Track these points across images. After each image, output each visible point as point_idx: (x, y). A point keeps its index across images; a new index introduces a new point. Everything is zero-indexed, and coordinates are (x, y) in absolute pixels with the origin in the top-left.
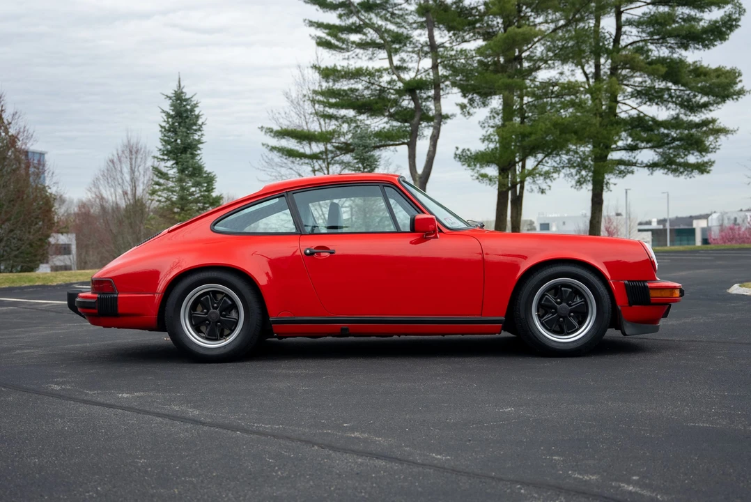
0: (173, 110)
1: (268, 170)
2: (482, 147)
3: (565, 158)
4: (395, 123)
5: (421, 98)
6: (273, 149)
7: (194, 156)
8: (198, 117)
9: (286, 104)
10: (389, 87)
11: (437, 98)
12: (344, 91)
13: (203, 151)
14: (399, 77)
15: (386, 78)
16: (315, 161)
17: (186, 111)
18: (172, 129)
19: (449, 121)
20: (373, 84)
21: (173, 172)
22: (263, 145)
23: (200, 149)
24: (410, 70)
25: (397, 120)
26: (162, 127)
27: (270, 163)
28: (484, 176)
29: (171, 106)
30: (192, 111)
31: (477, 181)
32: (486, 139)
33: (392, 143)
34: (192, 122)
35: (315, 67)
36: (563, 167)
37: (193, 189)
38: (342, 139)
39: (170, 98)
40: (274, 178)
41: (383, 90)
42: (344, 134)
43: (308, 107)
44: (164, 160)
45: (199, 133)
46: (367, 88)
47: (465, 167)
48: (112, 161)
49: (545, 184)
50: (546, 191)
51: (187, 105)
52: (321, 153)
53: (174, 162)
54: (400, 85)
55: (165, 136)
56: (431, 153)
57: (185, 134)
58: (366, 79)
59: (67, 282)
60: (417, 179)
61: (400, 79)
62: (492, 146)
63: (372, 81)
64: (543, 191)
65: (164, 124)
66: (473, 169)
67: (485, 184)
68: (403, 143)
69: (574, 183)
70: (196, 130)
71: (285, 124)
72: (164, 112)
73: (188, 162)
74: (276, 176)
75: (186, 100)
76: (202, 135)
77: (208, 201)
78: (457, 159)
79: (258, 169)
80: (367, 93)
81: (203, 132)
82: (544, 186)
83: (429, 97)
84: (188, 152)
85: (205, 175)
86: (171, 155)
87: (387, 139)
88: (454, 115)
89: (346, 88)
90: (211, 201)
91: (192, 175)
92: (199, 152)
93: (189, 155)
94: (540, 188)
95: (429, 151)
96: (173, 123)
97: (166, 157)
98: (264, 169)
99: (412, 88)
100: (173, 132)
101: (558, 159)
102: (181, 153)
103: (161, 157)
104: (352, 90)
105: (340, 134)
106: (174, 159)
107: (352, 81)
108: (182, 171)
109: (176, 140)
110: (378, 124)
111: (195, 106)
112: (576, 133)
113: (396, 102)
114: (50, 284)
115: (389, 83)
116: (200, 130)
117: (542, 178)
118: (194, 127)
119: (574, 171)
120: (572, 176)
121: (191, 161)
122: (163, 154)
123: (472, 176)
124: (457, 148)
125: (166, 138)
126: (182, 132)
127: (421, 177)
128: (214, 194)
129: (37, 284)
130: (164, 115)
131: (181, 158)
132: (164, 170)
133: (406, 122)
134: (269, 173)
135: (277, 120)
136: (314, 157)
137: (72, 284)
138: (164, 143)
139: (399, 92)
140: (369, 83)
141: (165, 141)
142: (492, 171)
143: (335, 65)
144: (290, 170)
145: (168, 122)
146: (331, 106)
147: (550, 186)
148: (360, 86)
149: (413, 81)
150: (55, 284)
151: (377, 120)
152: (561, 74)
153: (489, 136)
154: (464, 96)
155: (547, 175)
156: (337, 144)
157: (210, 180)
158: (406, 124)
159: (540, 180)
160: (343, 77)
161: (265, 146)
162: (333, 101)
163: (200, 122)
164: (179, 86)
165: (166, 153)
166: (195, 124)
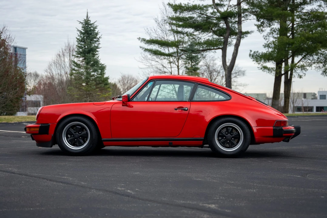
0: (83, 30)
1: (144, 62)
2: (265, 50)
3: (315, 57)
4: (215, 37)
5: (231, 22)
6: (146, 50)
7: (94, 55)
8: (97, 34)
9: (155, 25)
10: (212, 16)
11: (239, 23)
12: (186, 18)
13: (99, 52)
14: (218, 10)
15: (210, 10)
16: (171, 57)
17: (91, 30)
18: (83, 40)
19: (249, 35)
20: (203, 14)
21: (83, 64)
22: (141, 47)
23: (98, 51)
24: (225, 6)
25: (217, 35)
26: (77, 39)
27: (145, 58)
28: (265, 68)
29: (83, 27)
30: (94, 30)
31: (261, 70)
32: (267, 46)
33: (212, 48)
34: (93, 36)
35: (169, 4)
36: (314, 63)
37: (93, 73)
38: (185, 46)
39: (82, 23)
40: (147, 67)
41: (208, 18)
42: (186, 43)
43: (168, 27)
44: (78, 57)
45: (98, 43)
46: (200, 17)
47: (255, 62)
48: (59, 55)
49: (302, 73)
50: (303, 77)
51: (91, 27)
52: (174, 53)
53: (83, 58)
54: (218, 14)
55: (79, 44)
56: (234, 54)
57: (89, 43)
58: (199, 11)
60: (226, 69)
61: (218, 11)
62: (270, 50)
63: (202, 12)
64: (301, 77)
65: (78, 37)
66: (259, 64)
67: (266, 72)
68: (219, 48)
69: (321, 72)
70: (96, 41)
71: (154, 36)
72: (78, 30)
73: (90, 58)
74: (149, 66)
75: (91, 24)
76: (99, 44)
77: (101, 80)
78: (251, 57)
79: (139, 61)
80: (198, 19)
81: (99, 42)
82: (301, 74)
83: (236, 21)
84: (91, 53)
85: (100, 66)
86: (81, 54)
87: (210, 45)
88: (252, 32)
89: (187, 16)
90: (102, 80)
91: (93, 65)
92: (97, 53)
93: (91, 55)
94: (299, 75)
95: (234, 53)
96: (84, 37)
97: (79, 56)
98: (142, 61)
99: (225, 17)
100: (83, 42)
101: (311, 58)
102: (87, 53)
103: (77, 55)
104: (191, 18)
105: (183, 42)
106: (83, 57)
107: (191, 13)
108: (87, 63)
109: (85, 47)
110: (205, 36)
111: (96, 28)
112: (321, 43)
113: (216, 25)
115: (212, 14)
116: (98, 41)
117: (300, 69)
118: (95, 40)
119: (321, 65)
120: (320, 68)
121: (92, 58)
122: (78, 54)
123: (258, 68)
124: (251, 51)
125: (80, 45)
126: (88, 42)
127: (228, 68)
128: (105, 76)
130: (78, 32)
131: (87, 56)
132: (79, 63)
133: (221, 36)
134: (145, 64)
135: (150, 34)
136: (170, 55)
138: (78, 48)
139: (217, 19)
140: (200, 13)
141: (79, 47)
142: (271, 65)
143: (181, 4)
144: (157, 62)
145: (81, 37)
146: (179, 26)
147: (305, 74)
148: (195, 16)
149: (226, 12)
151: (205, 34)
152: (320, 6)
153: (269, 44)
154: (258, 20)
155: (303, 67)
156: (182, 48)
157: (103, 68)
158: (222, 37)
159: (299, 71)
160: (185, 10)
161: (141, 49)
162: (181, 23)
163: (98, 37)
164: (87, 17)
165: (79, 53)
166: (95, 38)
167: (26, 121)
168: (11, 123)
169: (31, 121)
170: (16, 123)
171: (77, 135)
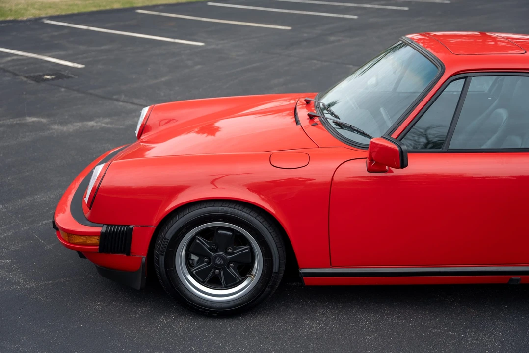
59: (37, 16)
114: (20, 19)
129: (9, 18)
137: (41, 18)
150: (25, 18)
167: (48, 15)
168: (21, 21)
169: (57, 13)
170: (29, 20)
171: (221, 257)
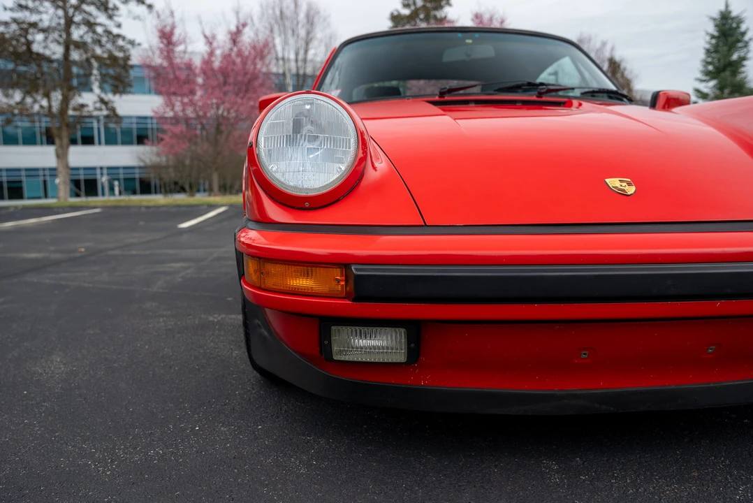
0: (717, 31)
7: (736, 74)
8: (743, 34)
17: (731, 29)
18: (715, 50)
23: (745, 66)
26: (706, 49)
29: (716, 26)
30: (738, 27)
34: (736, 39)
39: (714, 19)
44: (704, 81)
45: (745, 50)
51: (733, 23)
53: (715, 81)
55: (709, 57)
65: (707, 46)
70: (740, 47)
72: (707, 34)
75: (733, 19)
76: (748, 51)
81: (748, 48)
86: (713, 75)
96: (717, 44)
97: (708, 78)
102: (722, 71)
103: (703, 78)
106: (715, 79)
116: (745, 46)
118: (740, 45)
121: (732, 79)
122: (705, 76)
130: (707, 37)
132: (706, 91)
138: (705, 64)
141: (707, 62)
145: (712, 44)
163: (746, 38)
164: (727, 6)
165: (707, 73)
166: (739, 41)
